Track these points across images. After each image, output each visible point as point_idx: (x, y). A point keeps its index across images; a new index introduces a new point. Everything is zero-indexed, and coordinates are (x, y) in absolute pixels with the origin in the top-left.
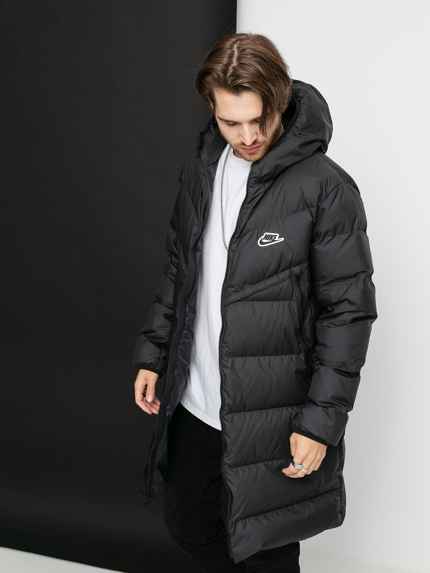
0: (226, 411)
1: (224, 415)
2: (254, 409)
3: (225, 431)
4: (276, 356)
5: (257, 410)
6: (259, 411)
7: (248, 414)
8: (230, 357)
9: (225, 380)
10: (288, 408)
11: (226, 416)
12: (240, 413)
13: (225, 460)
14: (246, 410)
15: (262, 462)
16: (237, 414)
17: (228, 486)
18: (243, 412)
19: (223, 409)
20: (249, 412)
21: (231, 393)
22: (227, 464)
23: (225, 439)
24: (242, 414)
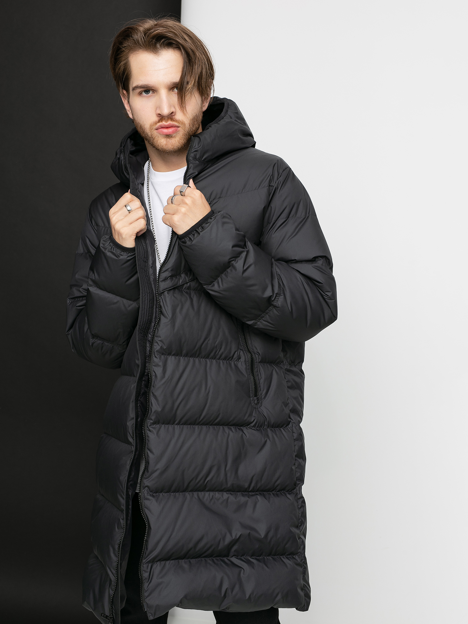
0: (152, 420)
1: (149, 425)
2: (185, 424)
3: (148, 446)
4: (212, 360)
5: (189, 425)
6: (192, 426)
7: (177, 428)
8: (163, 354)
9: (155, 381)
10: (225, 427)
11: (151, 426)
12: (168, 425)
13: (145, 482)
14: (176, 422)
15: (190, 491)
16: (164, 426)
17: (145, 515)
18: (173, 424)
19: (149, 417)
20: (178, 426)
21: (160, 399)
22: (146, 488)
23: (148, 456)
24: (171, 427)
